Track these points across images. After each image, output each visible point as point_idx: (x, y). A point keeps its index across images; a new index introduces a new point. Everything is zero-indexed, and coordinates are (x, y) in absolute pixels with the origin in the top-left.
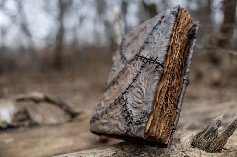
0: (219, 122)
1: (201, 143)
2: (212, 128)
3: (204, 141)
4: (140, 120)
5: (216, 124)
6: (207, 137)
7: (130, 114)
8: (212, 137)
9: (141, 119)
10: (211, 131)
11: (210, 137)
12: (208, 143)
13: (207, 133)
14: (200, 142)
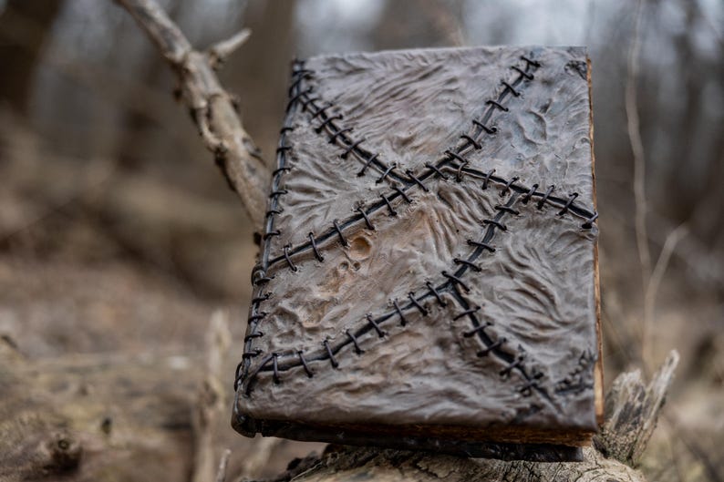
0: (640, 391)
1: (615, 444)
2: (628, 407)
3: (622, 440)
4: (570, 378)
5: (635, 394)
6: (623, 429)
7: (521, 359)
8: (636, 428)
9: (573, 375)
10: (627, 412)
11: (631, 429)
12: (630, 445)
13: (620, 419)
14: (612, 442)
